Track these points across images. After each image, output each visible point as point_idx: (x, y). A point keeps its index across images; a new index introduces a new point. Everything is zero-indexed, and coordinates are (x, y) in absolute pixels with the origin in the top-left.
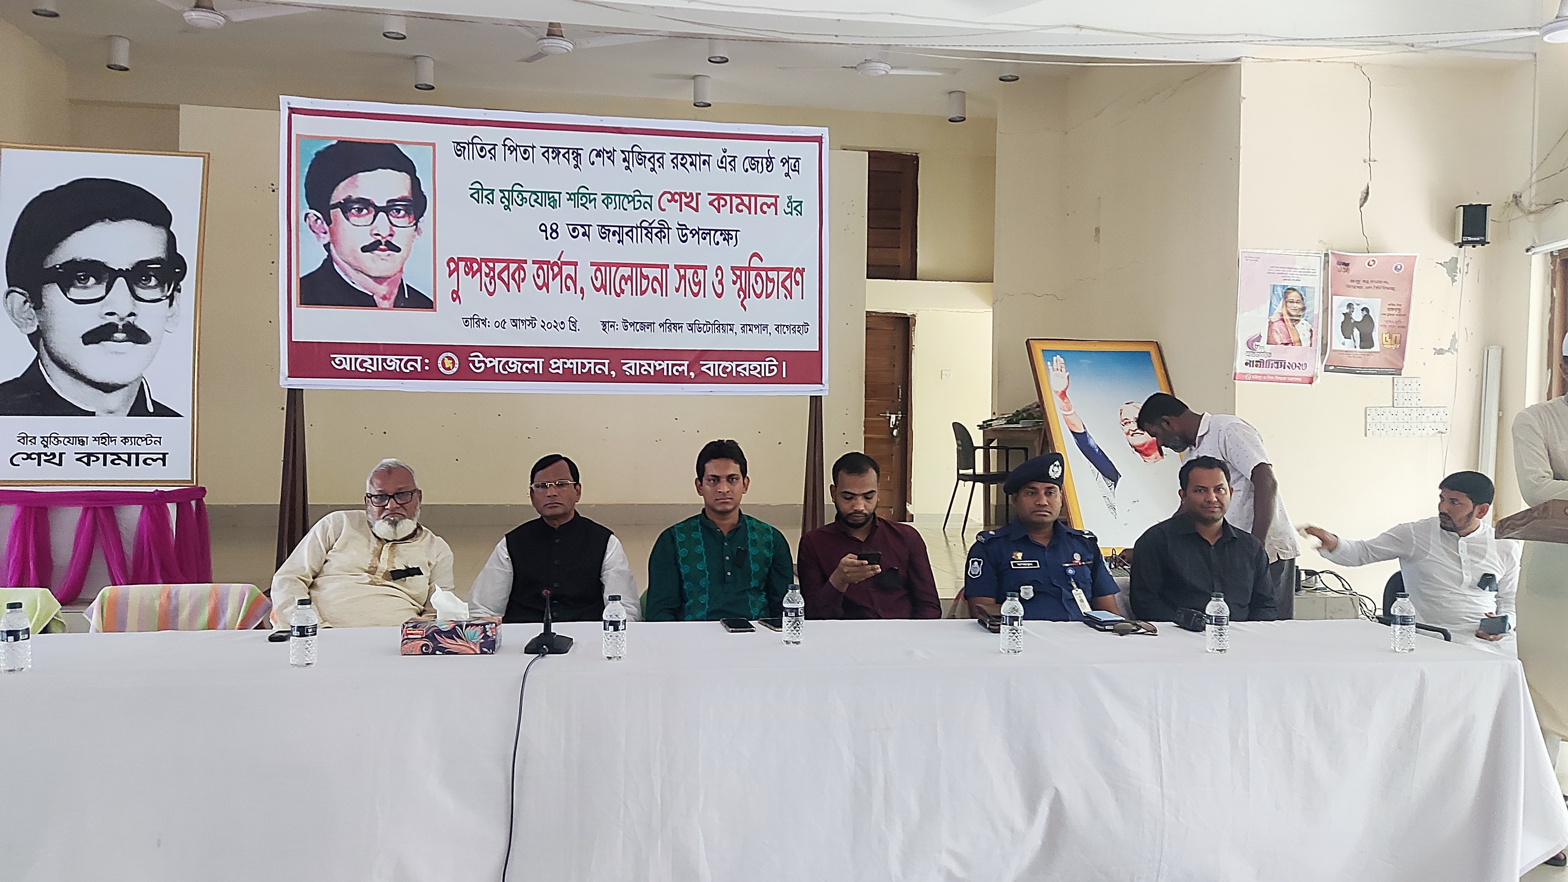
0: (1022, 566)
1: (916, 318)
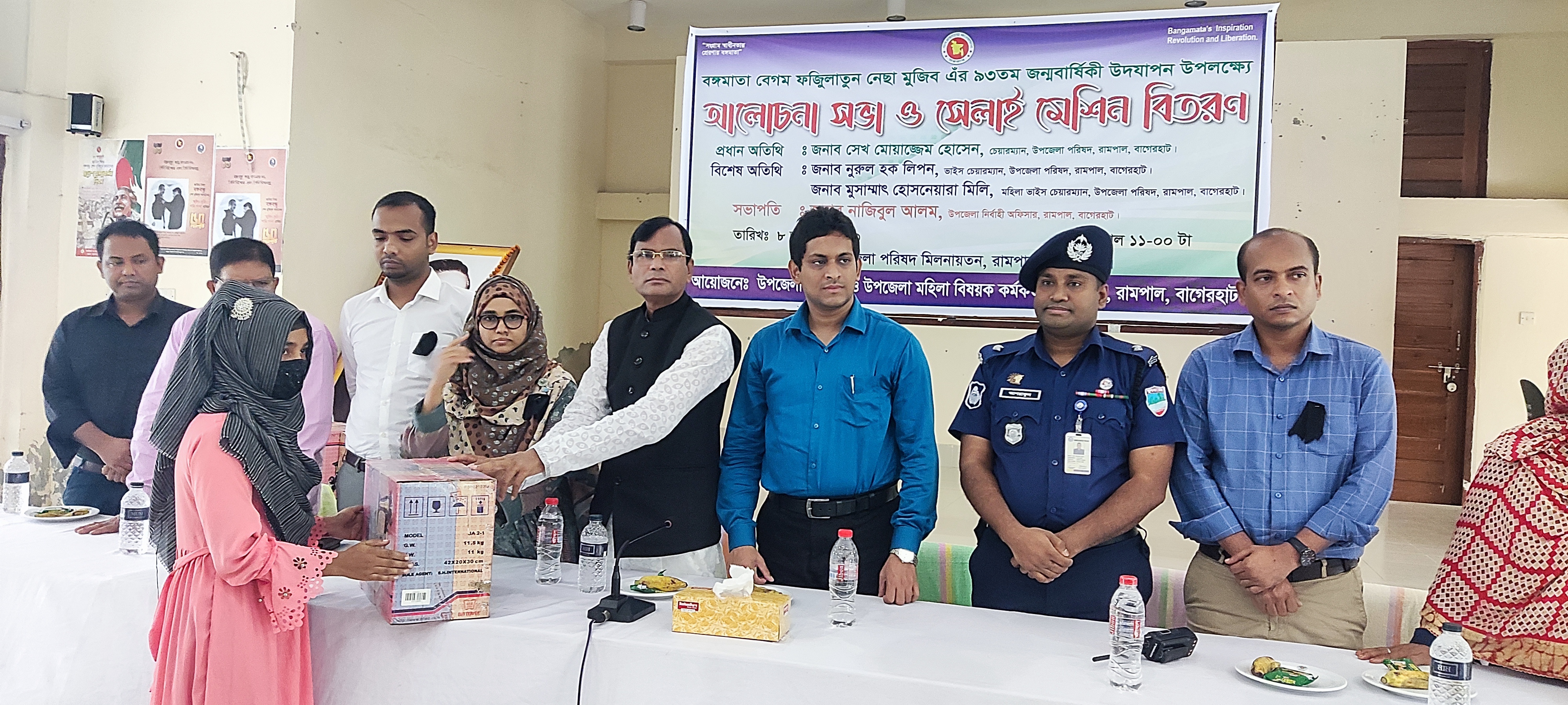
0: (1016, 395)
1: (1484, 246)
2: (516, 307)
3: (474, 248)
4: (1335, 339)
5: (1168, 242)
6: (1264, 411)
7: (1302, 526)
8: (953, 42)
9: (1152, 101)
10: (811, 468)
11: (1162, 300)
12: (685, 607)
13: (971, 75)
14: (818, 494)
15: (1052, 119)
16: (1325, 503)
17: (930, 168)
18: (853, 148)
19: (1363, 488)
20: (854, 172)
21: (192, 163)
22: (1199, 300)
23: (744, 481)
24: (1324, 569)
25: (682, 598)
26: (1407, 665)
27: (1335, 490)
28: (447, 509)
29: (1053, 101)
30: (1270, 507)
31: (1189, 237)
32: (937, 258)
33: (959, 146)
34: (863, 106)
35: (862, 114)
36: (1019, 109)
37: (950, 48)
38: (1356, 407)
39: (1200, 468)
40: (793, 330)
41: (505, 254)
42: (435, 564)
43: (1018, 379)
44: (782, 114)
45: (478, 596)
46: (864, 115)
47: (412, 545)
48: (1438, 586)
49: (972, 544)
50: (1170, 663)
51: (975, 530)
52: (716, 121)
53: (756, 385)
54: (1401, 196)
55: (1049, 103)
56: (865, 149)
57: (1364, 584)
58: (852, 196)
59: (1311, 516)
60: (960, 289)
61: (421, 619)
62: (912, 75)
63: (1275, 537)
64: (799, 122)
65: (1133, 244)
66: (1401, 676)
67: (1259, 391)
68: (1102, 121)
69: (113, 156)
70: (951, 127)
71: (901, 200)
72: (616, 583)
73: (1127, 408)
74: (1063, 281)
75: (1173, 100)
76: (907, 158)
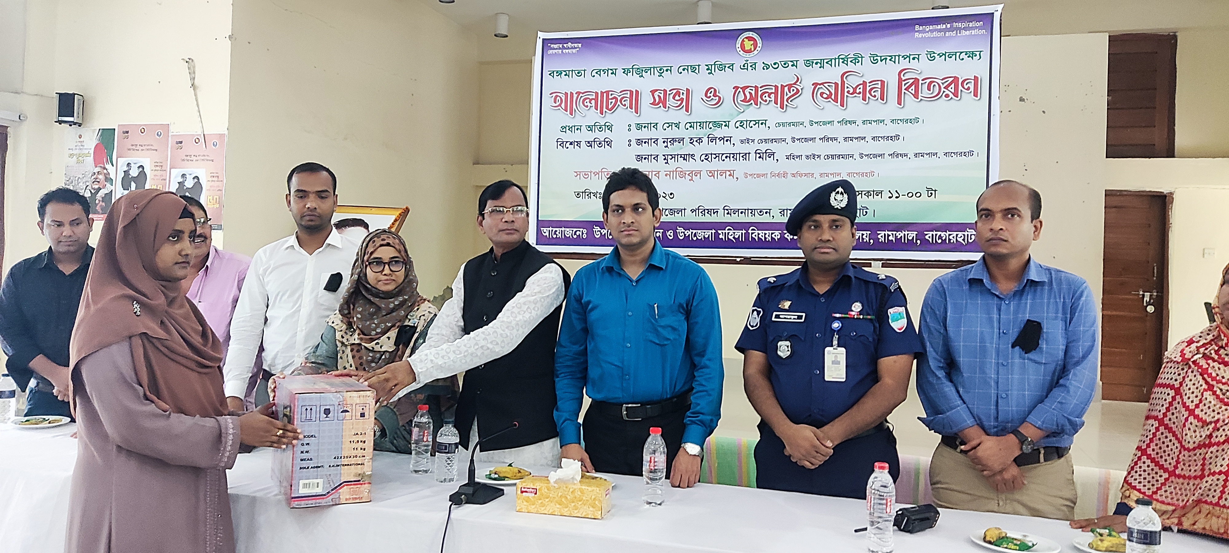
0: (785, 318)
1: (1174, 196)
2: (397, 255)
3: (373, 209)
4: (1049, 270)
5: (918, 195)
6: (992, 327)
7: (1023, 421)
8: (745, 40)
9: (904, 83)
10: (625, 379)
11: (915, 241)
12: (526, 492)
13: (759, 66)
14: (632, 401)
15: (825, 98)
16: (1041, 401)
17: (729, 140)
18: (668, 125)
19: (1072, 389)
20: (669, 144)
21: (152, 145)
22: (944, 242)
23: (570, 390)
24: (1042, 456)
25: (524, 484)
26: (1110, 532)
27: (1050, 390)
28: (336, 415)
29: (824, 85)
30: (997, 405)
31: (935, 191)
32: (736, 211)
33: (751, 121)
34: (675, 91)
35: (674, 98)
36: (798, 91)
37: (742, 45)
38: (1066, 323)
39: (941, 374)
40: (607, 267)
41: (398, 213)
42: (327, 460)
43: (787, 304)
44: (611, 99)
45: (362, 484)
46: (676, 99)
47: (308, 444)
48: (1132, 468)
49: (756, 437)
50: (918, 533)
51: (758, 426)
52: (560, 105)
53: (578, 313)
54: (1107, 157)
55: (822, 86)
56: (677, 125)
57: (1074, 467)
58: (667, 163)
59: (1030, 412)
60: (753, 236)
61: (315, 503)
62: (713, 66)
63: (1002, 430)
64: (625, 105)
65: (890, 197)
66: (1104, 542)
67: (989, 312)
68: (864, 99)
69: (91, 141)
70: (745, 107)
71: (706, 166)
72: (472, 472)
73: (874, 326)
74: (827, 225)
75: (921, 82)
76: (710, 131)
